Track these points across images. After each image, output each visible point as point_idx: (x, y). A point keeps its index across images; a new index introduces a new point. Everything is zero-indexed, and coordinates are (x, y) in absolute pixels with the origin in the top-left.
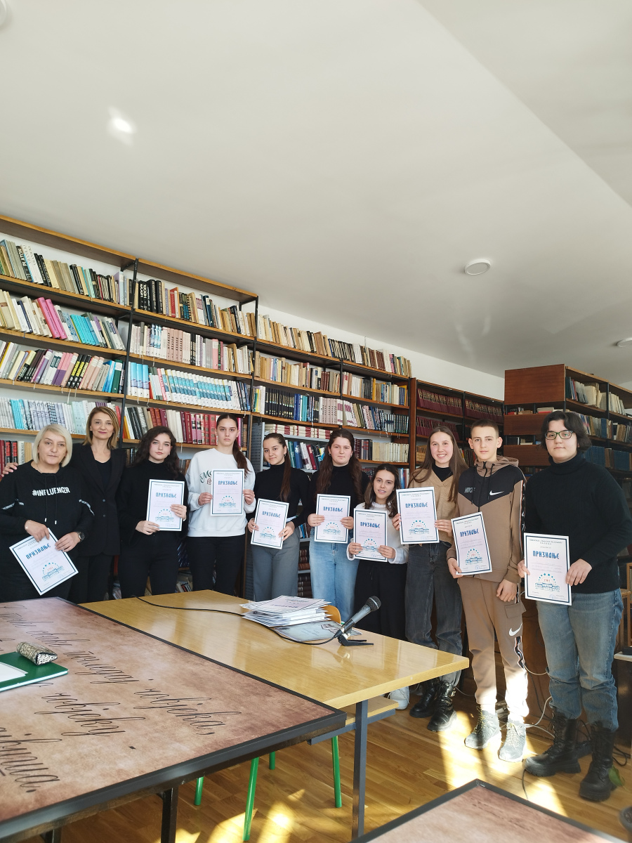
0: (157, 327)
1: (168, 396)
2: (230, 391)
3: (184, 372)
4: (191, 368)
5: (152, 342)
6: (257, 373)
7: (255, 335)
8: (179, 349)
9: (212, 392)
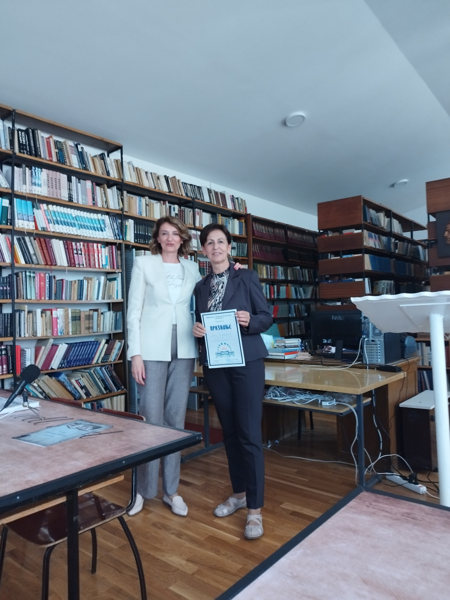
0: (37, 169)
1: (51, 227)
2: (104, 224)
3: (64, 207)
4: (69, 204)
5: (34, 181)
6: (126, 209)
7: (122, 177)
8: (58, 188)
9: (89, 224)
